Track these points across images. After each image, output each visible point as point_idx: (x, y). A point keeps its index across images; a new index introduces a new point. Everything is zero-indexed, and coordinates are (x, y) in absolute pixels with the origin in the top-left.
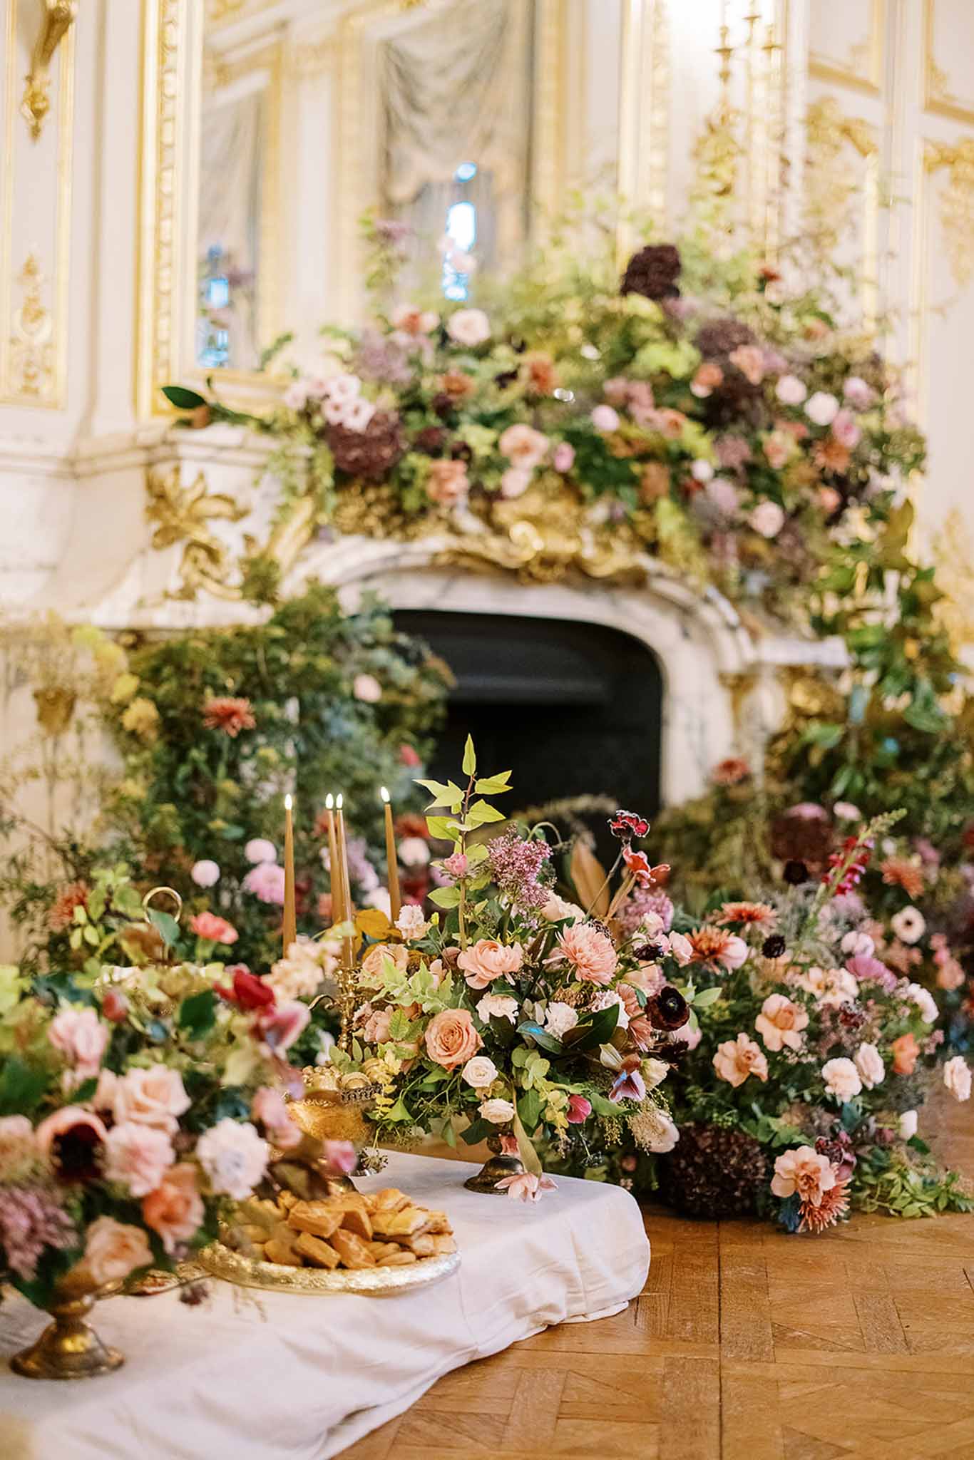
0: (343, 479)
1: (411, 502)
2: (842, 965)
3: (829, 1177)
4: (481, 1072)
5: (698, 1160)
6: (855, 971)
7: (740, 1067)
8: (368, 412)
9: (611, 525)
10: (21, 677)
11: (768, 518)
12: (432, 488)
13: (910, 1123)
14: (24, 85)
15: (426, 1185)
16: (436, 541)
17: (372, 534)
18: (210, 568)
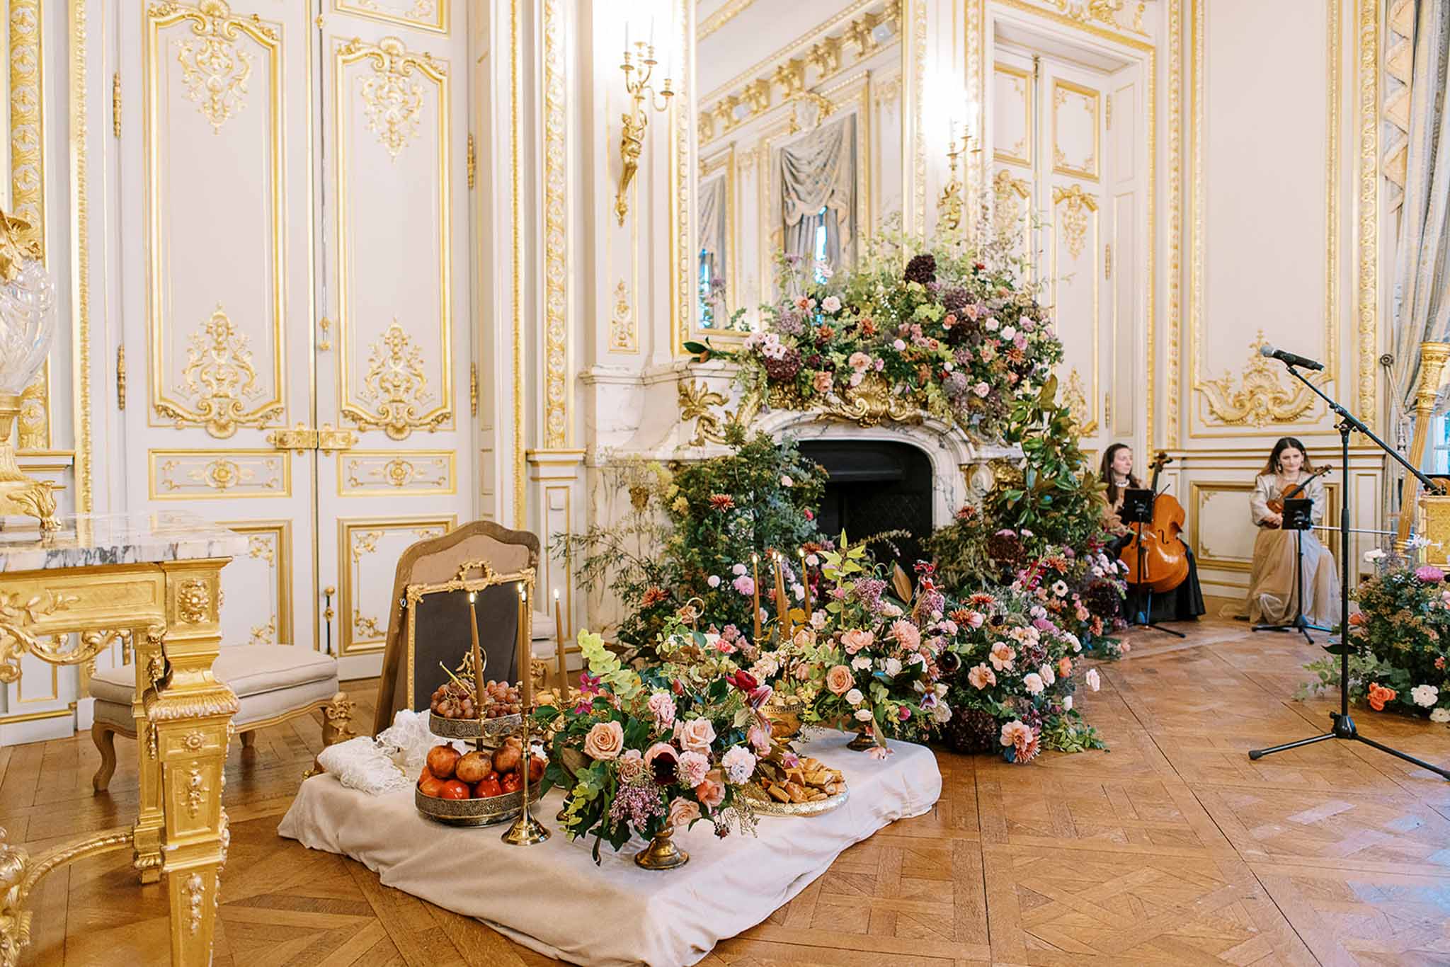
0: (772, 382)
1: (806, 391)
2: (1031, 624)
3: (1029, 735)
4: (855, 697)
5: (962, 725)
6: (1037, 627)
7: (982, 680)
8: (784, 350)
9: (903, 395)
10: (623, 484)
11: (982, 389)
12: (816, 385)
13: (1068, 702)
14: (615, 200)
15: (827, 747)
16: (818, 409)
17: (787, 408)
18: (710, 429)
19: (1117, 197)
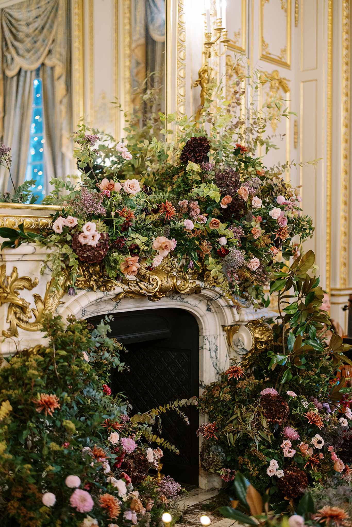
1: (112, 274)
8: (98, 237)
11: (255, 263)
12: (122, 268)
16: (119, 288)
17: (91, 289)
18: (22, 316)
19: (303, 82)
